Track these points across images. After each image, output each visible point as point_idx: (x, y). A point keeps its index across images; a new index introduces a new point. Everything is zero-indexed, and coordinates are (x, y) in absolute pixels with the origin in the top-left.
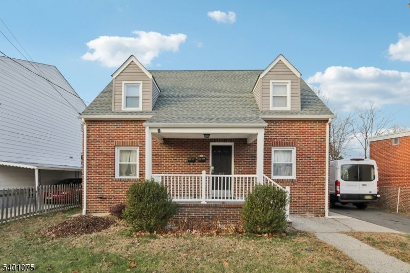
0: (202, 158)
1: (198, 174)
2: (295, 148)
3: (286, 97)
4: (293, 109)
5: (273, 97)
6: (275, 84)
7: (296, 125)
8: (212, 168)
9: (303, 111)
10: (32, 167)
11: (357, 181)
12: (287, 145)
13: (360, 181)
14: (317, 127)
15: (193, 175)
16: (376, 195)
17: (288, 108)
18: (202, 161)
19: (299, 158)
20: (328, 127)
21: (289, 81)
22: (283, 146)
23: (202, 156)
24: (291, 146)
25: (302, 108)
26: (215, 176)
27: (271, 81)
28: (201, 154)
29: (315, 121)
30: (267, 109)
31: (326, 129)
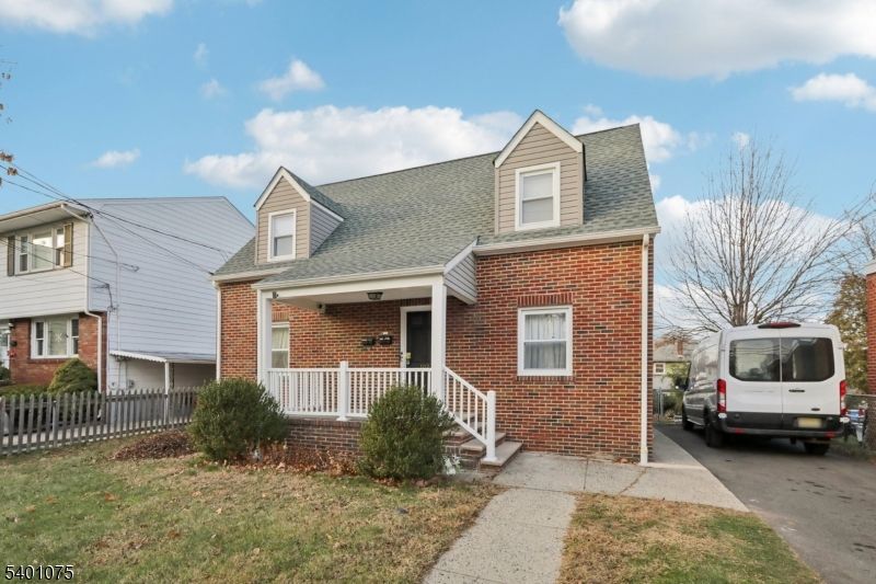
0: (384, 337)
1: (378, 366)
2: (571, 307)
3: (552, 198)
4: (564, 223)
5: (524, 202)
6: (526, 175)
7: (571, 258)
8: (405, 355)
9: (589, 224)
10: (161, 360)
11: (778, 380)
12: (551, 301)
13: (784, 380)
14: (619, 256)
15: (373, 370)
16: (837, 418)
17: (555, 222)
18: (384, 343)
19: (579, 329)
20: (645, 254)
21: (558, 164)
22: (541, 305)
23: (385, 333)
24: (559, 304)
25: (586, 218)
26: (411, 370)
27: (518, 171)
28: (384, 330)
29: (613, 244)
30: (510, 229)
31: (641, 261)
